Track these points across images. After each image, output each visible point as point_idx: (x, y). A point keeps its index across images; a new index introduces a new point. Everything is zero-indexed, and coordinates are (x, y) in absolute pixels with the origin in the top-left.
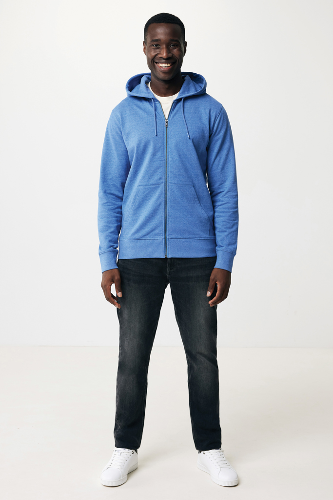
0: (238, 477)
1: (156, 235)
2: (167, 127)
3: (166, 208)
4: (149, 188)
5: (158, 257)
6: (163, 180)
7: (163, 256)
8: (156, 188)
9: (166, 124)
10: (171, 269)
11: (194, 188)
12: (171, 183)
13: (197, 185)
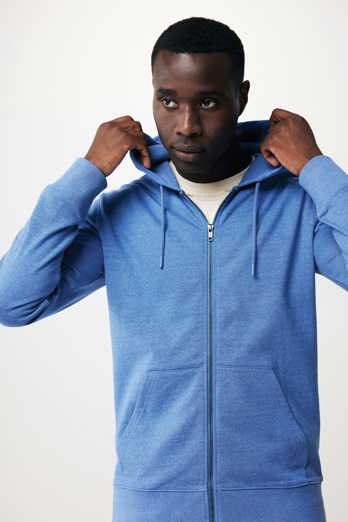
1: (189, 483)
2: (211, 240)
3: (211, 423)
4: (172, 375)
6: (204, 359)
8: (188, 378)
9: (210, 235)
11: (276, 374)
12: (221, 365)
13: (280, 365)
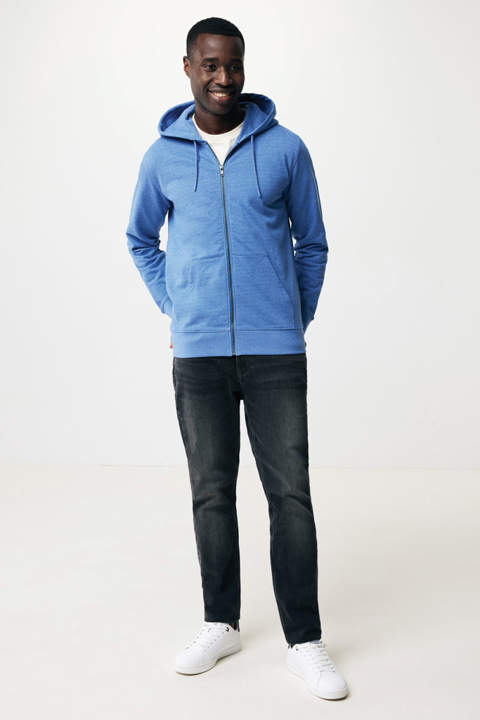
0: (346, 685)
2: (223, 176)
3: (232, 290)
4: (206, 262)
5: (223, 355)
7: (229, 354)
8: (215, 263)
10: (243, 373)
11: (269, 259)
12: (235, 254)
13: (271, 254)
